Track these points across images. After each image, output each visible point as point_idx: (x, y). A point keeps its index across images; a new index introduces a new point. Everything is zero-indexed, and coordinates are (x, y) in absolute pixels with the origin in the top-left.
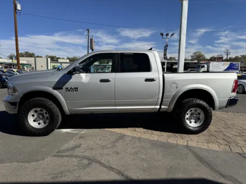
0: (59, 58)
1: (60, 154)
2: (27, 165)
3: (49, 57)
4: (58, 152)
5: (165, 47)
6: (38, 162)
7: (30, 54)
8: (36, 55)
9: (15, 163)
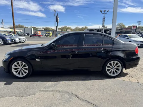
0: (38, 28)
1: (46, 89)
2: (23, 98)
3: (32, 27)
4: (45, 88)
5: (103, 19)
6: (30, 96)
7: (21, 26)
8: (25, 27)
9: (14, 97)
